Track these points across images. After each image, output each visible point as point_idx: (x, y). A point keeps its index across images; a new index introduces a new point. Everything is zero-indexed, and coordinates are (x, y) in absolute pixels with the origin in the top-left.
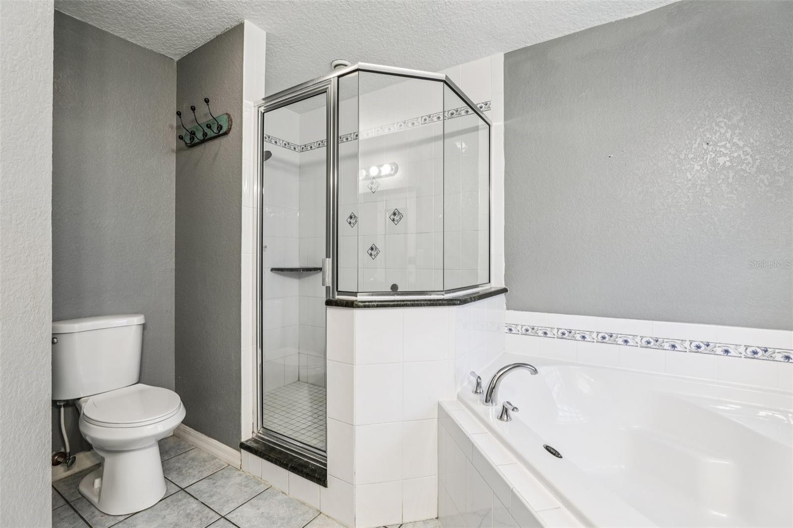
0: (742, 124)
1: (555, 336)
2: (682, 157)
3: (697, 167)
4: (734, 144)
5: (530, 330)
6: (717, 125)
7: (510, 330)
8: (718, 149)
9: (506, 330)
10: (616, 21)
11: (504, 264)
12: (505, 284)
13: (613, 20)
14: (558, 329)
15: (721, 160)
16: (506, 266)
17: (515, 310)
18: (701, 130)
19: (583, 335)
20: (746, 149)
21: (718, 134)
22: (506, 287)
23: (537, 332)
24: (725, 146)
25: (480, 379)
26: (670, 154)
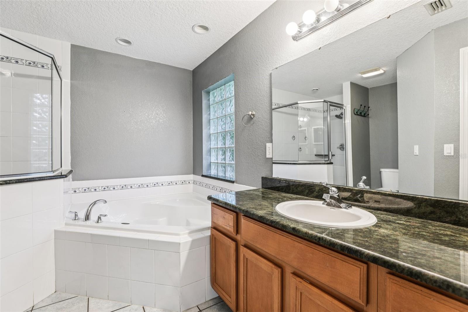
0: (166, 110)
1: (101, 190)
2: (150, 117)
3: (154, 122)
4: (164, 116)
5: (87, 189)
6: (160, 109)
7: (75, 191)
8: (160, 117)
9: (72, 192)
10: (128, 57)
11: (70, 157)
12: (71, 168)
13: (127, 56)
14: (102, 187)
15: (161, 121)
16: (71, 158)
17: (77, 180)
18: (155, 109)
19: (114, 187)
20: (167, 118)
21: (160, 112)
22: (72, 169)
23: (91, 190)
24: (162, 116)
25: (77, 213)
26: (146, 115)
